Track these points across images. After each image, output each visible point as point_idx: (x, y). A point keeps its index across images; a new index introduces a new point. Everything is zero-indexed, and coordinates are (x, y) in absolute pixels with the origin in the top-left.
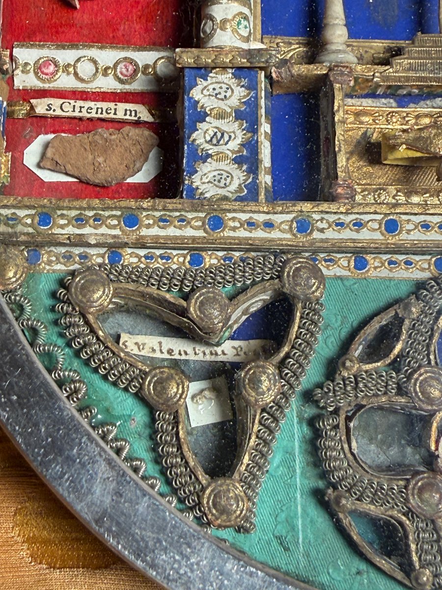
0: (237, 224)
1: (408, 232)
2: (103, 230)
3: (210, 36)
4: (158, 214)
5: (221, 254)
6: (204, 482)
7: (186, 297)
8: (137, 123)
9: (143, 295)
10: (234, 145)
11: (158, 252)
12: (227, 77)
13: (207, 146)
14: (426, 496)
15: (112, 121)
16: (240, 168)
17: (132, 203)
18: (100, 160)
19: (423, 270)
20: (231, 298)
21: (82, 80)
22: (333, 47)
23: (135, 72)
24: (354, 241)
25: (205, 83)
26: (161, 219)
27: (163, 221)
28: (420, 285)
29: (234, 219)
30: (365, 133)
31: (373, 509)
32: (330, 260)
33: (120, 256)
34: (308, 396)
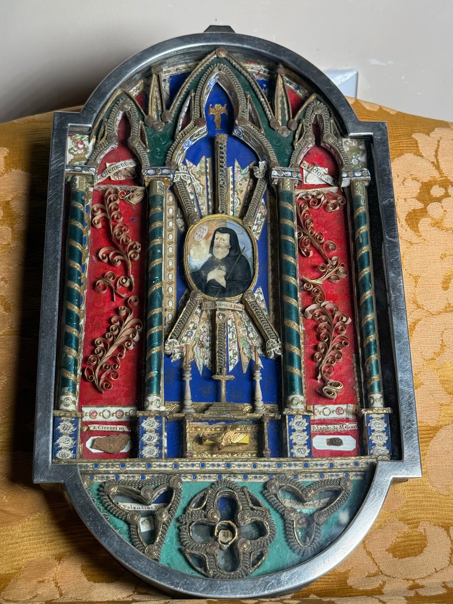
0: (156, 466)
1: (208, 467)
2: (114, 469)
3: (147, 407)
4: (131, 463)
5: (151, 475)
6: (145, 546)
7: (140, 489)
8: (124, 432)
9: (127, 489)
10: (155, 441)
11: (131, 475)
12: (153, 419)
13: (146, 441)
14: (212, 548)
15: (116, 431)
16: (157, 448)
17: (123, 460)
18: (112, 445)
19: (214, 479)
20: (154, 489)
21: (105, 418)
22: (187, 407)
23: (123, 415)
24: (191, 470)
25: (146, 421)
26: (132, 465)
27: (133, 465)
28: (213, 484)
29: (155, 464)
30: (198, 434)
31: (196, 553)
32: (185, 476)
33: (119, 477)
34: (178, 520)
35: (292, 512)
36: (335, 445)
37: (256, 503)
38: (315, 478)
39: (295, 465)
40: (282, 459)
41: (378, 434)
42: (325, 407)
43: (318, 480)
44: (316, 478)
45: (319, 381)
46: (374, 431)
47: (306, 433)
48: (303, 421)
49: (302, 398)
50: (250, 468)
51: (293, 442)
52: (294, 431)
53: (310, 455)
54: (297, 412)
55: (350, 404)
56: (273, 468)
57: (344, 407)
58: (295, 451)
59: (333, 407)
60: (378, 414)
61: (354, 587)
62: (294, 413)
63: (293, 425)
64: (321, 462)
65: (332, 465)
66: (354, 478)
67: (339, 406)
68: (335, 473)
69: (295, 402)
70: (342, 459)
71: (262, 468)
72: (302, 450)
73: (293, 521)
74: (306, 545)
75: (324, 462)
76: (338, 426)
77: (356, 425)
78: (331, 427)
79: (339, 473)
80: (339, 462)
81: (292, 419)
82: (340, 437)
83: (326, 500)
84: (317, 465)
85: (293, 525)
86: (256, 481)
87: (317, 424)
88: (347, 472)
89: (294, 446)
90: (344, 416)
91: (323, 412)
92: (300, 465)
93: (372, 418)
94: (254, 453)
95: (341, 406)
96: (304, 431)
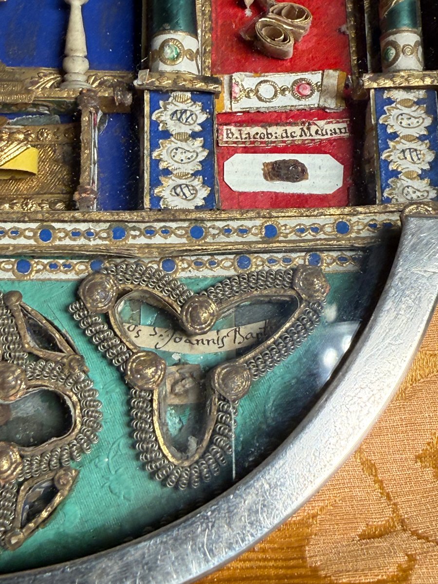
35: (151, 365)
36: (288, 179)
37: (47, 340)
38: (224, 268)
39: (166, 232)
40: (126, 215)
41: (408, 145)
42: (262, 79)
43: (232, 272)
44: (226, 269)
45: (248, 13)
46: (394, 136)
47: (199, 142)
48: (193, 108)
49: (190, 43)
50: (32, 242)
51: (161, 167)
52: (166, 135)
53: (210, 204)
54: (175, 82)
55: (331, 71)
56: (99, 242)
57: (315, 77)
58: (165, 191)
59: (285, 79)
60: (408, 89)
61: (323, 573)
62: (166, 83)
63: (163, 118)
64: (240, 223)
65: (271, 232)
66: (334, 267)
67: (300, 76)
68: (280, 256)
69: (169, 52)
70: (302, 216)
71: (68, 242)
72: (186, 190)
73: (151, 392)
74: (187, 458)
75: (249, 224)
76: (296, 130)
77: (345, 125)
78: (277, 131)
79: (293, 255)
80: (293, 223)
81: (161, 103)
82: (301, 158)
83: (255, 327)
84: (227, 231)
85: (151, 401)
86: (54, 276)
87: (240, 123)
88: (314, 252)
89: (162, 178)
90: (314, 101)
91: (258, 91)
92: (179, 232)
93: (390, 101)
94: (60, 201)
95: (307, 76)
96: (194, 135)
